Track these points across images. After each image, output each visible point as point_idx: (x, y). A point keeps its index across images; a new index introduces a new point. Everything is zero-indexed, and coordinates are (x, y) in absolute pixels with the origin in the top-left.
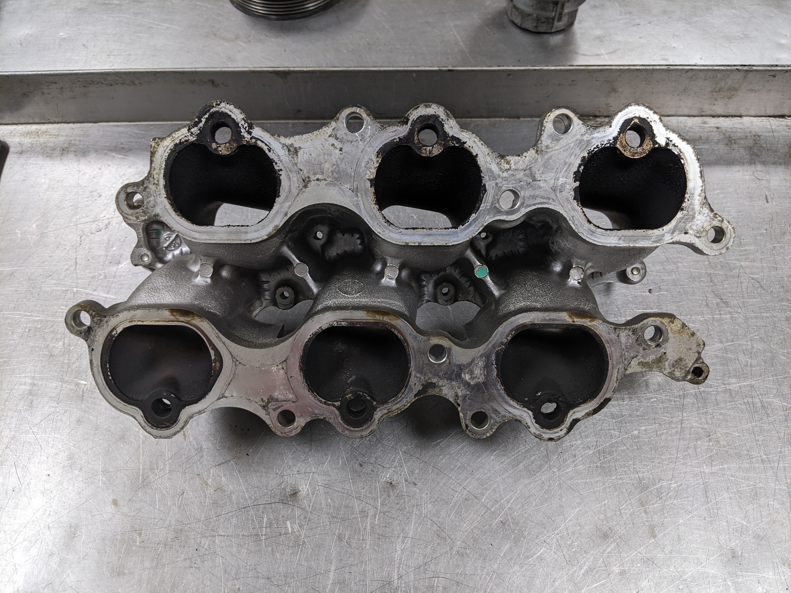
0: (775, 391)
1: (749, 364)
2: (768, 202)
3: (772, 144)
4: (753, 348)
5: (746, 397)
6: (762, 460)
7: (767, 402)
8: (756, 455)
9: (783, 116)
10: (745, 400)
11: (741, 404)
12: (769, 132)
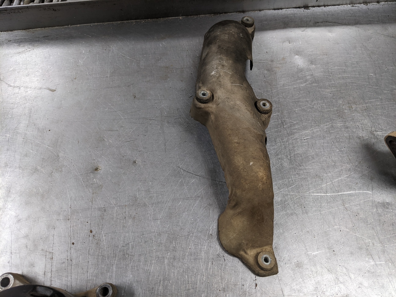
0: (287, 116)
1: (277, 107)
2: (290, 43)
3: (293, 19)
4: (279, 101)
5: (275, 119)
6: (280, 142)
7: (283, 120)
8: (278, 140)
9: (299, 8)
10: (275, 121)
11: (273, 122)
12: (293, 14)
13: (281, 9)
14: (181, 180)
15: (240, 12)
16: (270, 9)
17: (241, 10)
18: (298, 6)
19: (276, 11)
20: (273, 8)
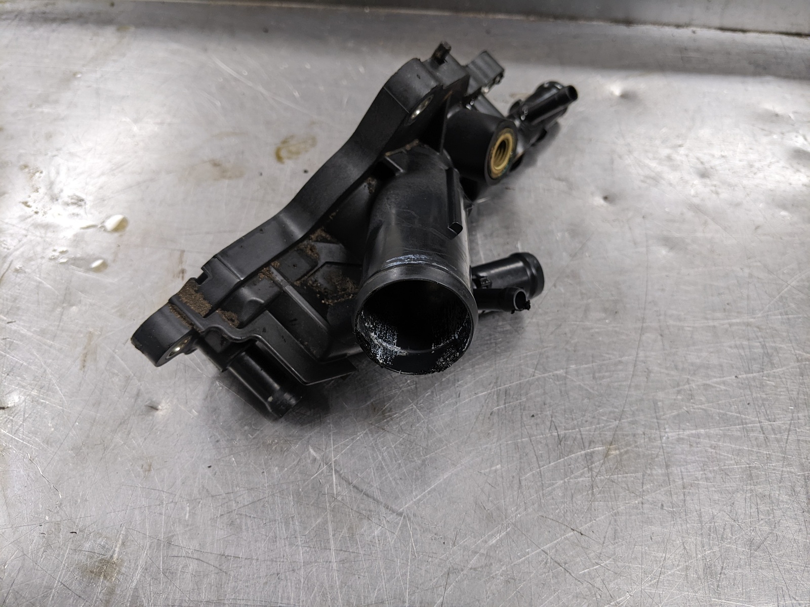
13: (744, 31)
14: (319, 521)
15: (617, 21)
16: (709, 28)
17: (620, 15)
18: (794, 31)
19: (728, 35)
20: (717, 23)
